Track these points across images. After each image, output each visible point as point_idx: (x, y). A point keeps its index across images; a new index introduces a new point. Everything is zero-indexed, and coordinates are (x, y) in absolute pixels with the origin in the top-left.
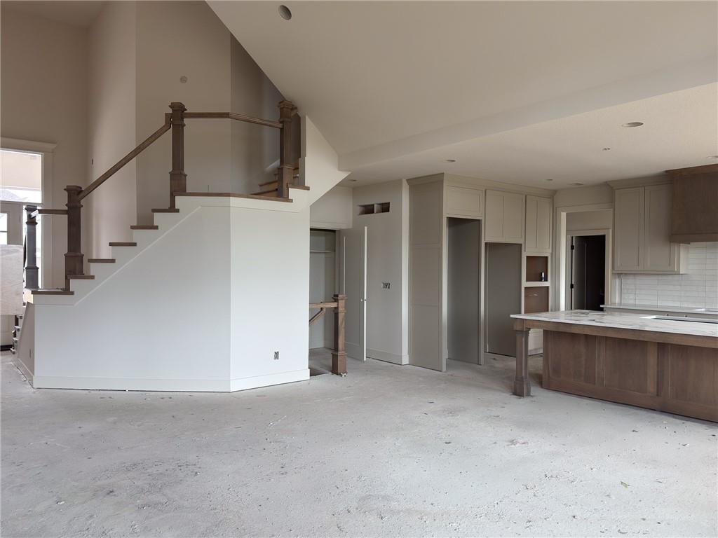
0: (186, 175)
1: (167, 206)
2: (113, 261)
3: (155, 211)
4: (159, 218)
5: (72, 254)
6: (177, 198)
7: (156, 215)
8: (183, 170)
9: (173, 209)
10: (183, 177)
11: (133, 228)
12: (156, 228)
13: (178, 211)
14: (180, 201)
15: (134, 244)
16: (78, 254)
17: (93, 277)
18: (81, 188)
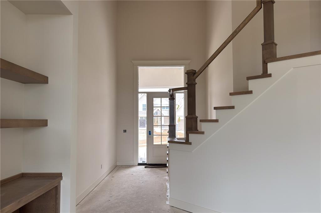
0: (276, 45)
1: (260, 72)
2: (216, 121)
3: (249, 78)
4: (252, 85)
5: (191, 116)
6: (269, 65)
7: (250, 82)
8: (274, 40)
9: (265, 74)
10: (274, 45)
11: (231, 94)
12: (251, 92)
13: (270, 75)
14: (271, 67)
15: (233, 107)
16: (194, 116)
17: (203, 133)
18: (196, 71)
